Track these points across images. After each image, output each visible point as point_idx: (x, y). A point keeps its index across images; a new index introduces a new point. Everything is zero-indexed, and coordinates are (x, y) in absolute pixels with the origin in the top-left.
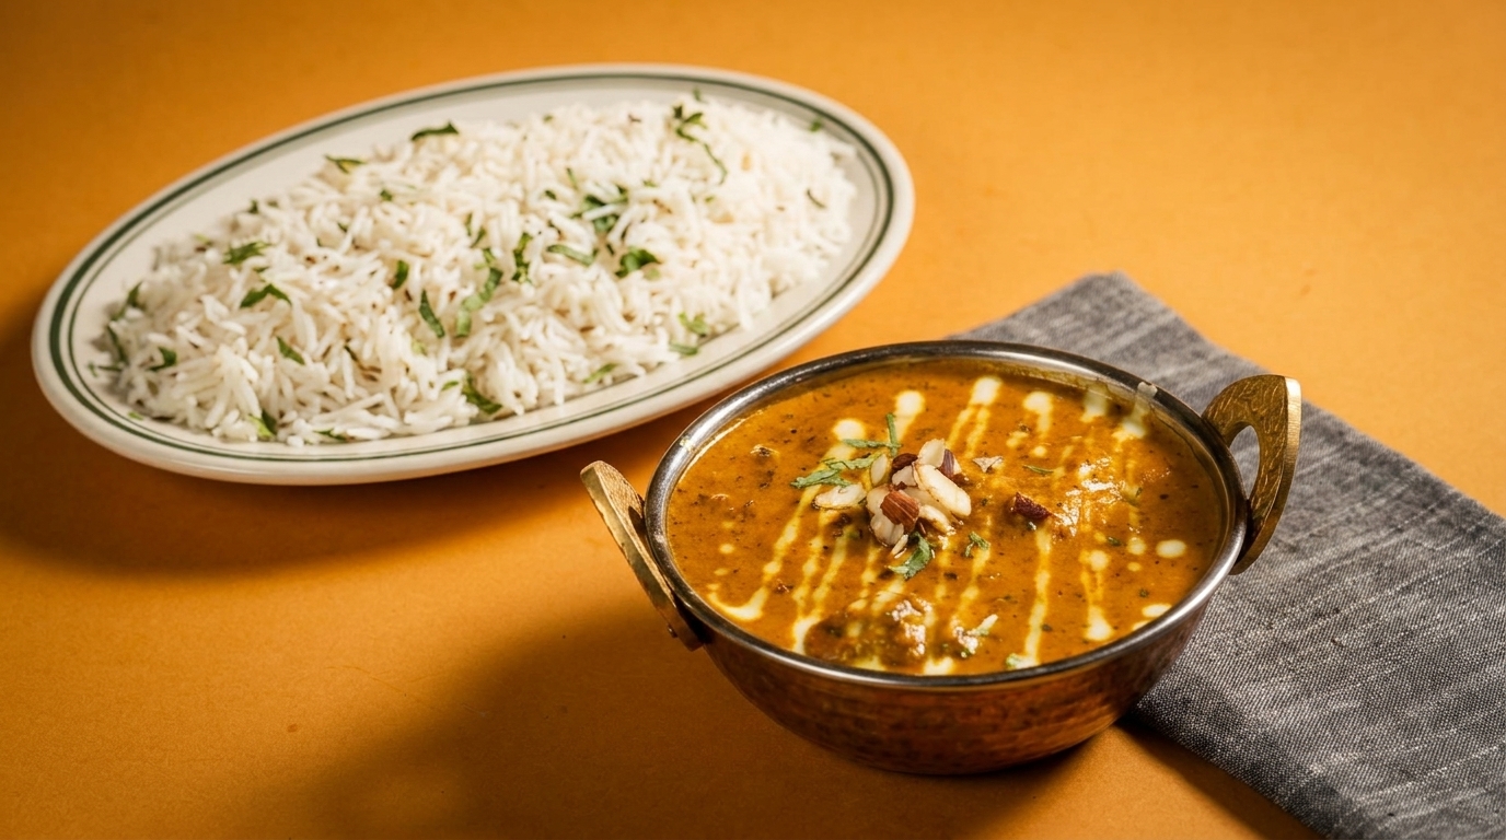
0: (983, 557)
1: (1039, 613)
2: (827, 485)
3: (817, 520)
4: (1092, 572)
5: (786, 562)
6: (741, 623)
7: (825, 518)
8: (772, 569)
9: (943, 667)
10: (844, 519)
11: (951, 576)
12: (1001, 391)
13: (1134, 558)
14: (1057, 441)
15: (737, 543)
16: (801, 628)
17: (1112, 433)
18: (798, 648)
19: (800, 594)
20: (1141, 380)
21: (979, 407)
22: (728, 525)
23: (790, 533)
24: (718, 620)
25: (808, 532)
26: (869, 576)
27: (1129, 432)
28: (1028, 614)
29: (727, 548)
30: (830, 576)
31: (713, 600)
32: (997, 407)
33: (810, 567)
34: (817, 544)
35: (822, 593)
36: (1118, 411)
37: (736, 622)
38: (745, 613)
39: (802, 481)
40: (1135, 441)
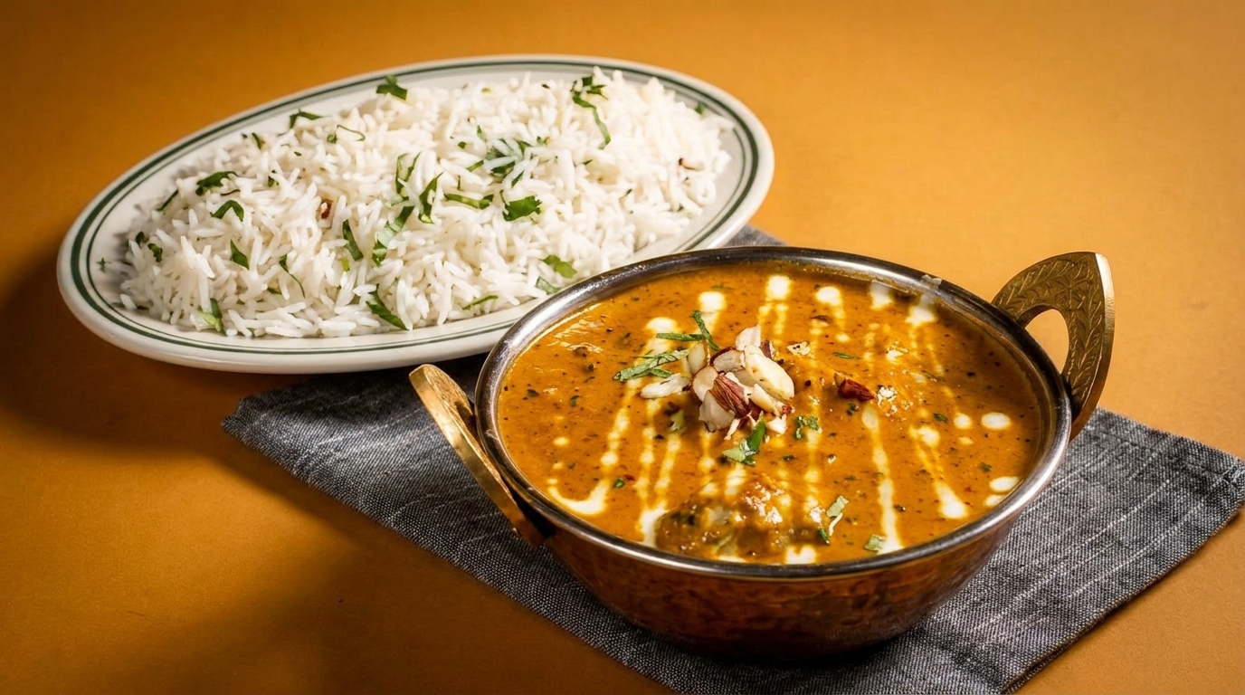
0: (814, 438)
1: (886, 491)
2: (649, 375)
3: (645, 408)
4: (927, 449)
5: (621, 452)
6: (589, 518)
7: (653, 408)
8: (609, 459)
9: (806, 556)
10: (670, 409)
11: (789, 459)
12: (793, 287)
13: (963, 433)
14: (856, 329)
15: (569, 434)
16: (648, 521)
17: (904, 319)
18: (649, 542)
19: (641, 484)
20: (924, 274)
21: (776, 302)
22: (559, 418)
23: (622, 422)
24: (564, 515)
25: (639, 423)
26: (708, 463)
27: (920, 317)
28: (877, 495)
29: (561, 441)
30: (668, 464)
31: (554, 494)
32: (793, 300)
33: (647, 458)
34: (649, 433)
35: (663, 483)
36: (904, 299)
37: (584, 517)
38: (591, 506)
39: (624, 375)
40: (929, 325)
